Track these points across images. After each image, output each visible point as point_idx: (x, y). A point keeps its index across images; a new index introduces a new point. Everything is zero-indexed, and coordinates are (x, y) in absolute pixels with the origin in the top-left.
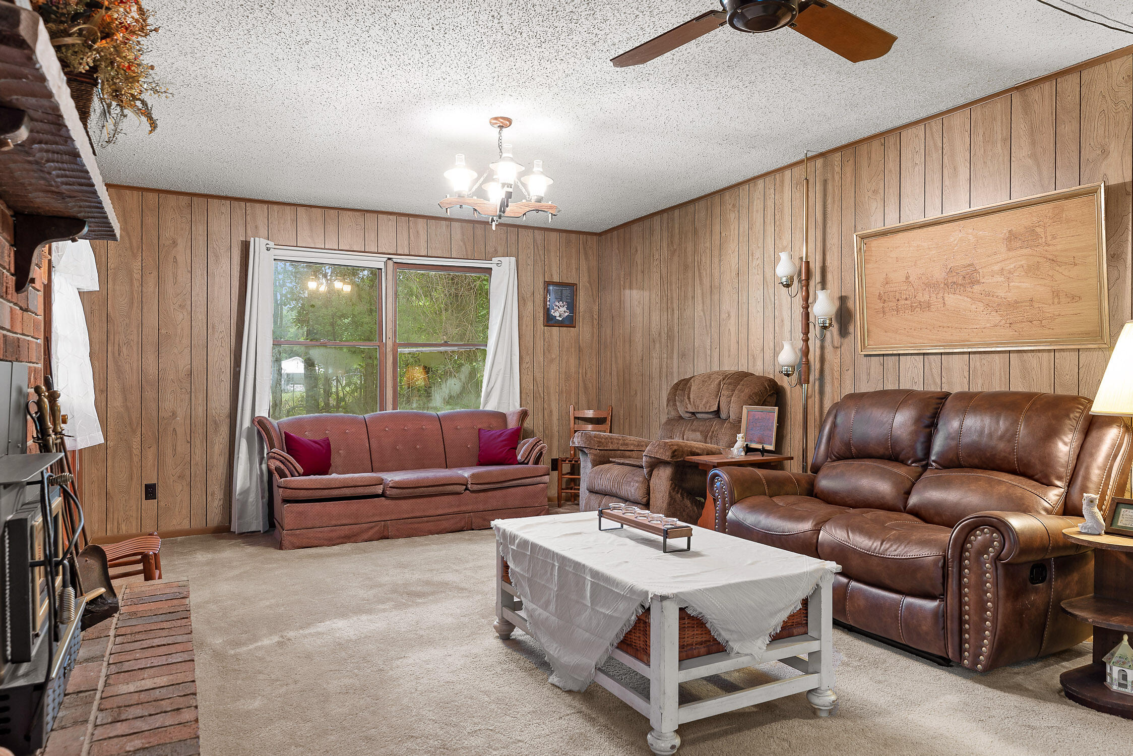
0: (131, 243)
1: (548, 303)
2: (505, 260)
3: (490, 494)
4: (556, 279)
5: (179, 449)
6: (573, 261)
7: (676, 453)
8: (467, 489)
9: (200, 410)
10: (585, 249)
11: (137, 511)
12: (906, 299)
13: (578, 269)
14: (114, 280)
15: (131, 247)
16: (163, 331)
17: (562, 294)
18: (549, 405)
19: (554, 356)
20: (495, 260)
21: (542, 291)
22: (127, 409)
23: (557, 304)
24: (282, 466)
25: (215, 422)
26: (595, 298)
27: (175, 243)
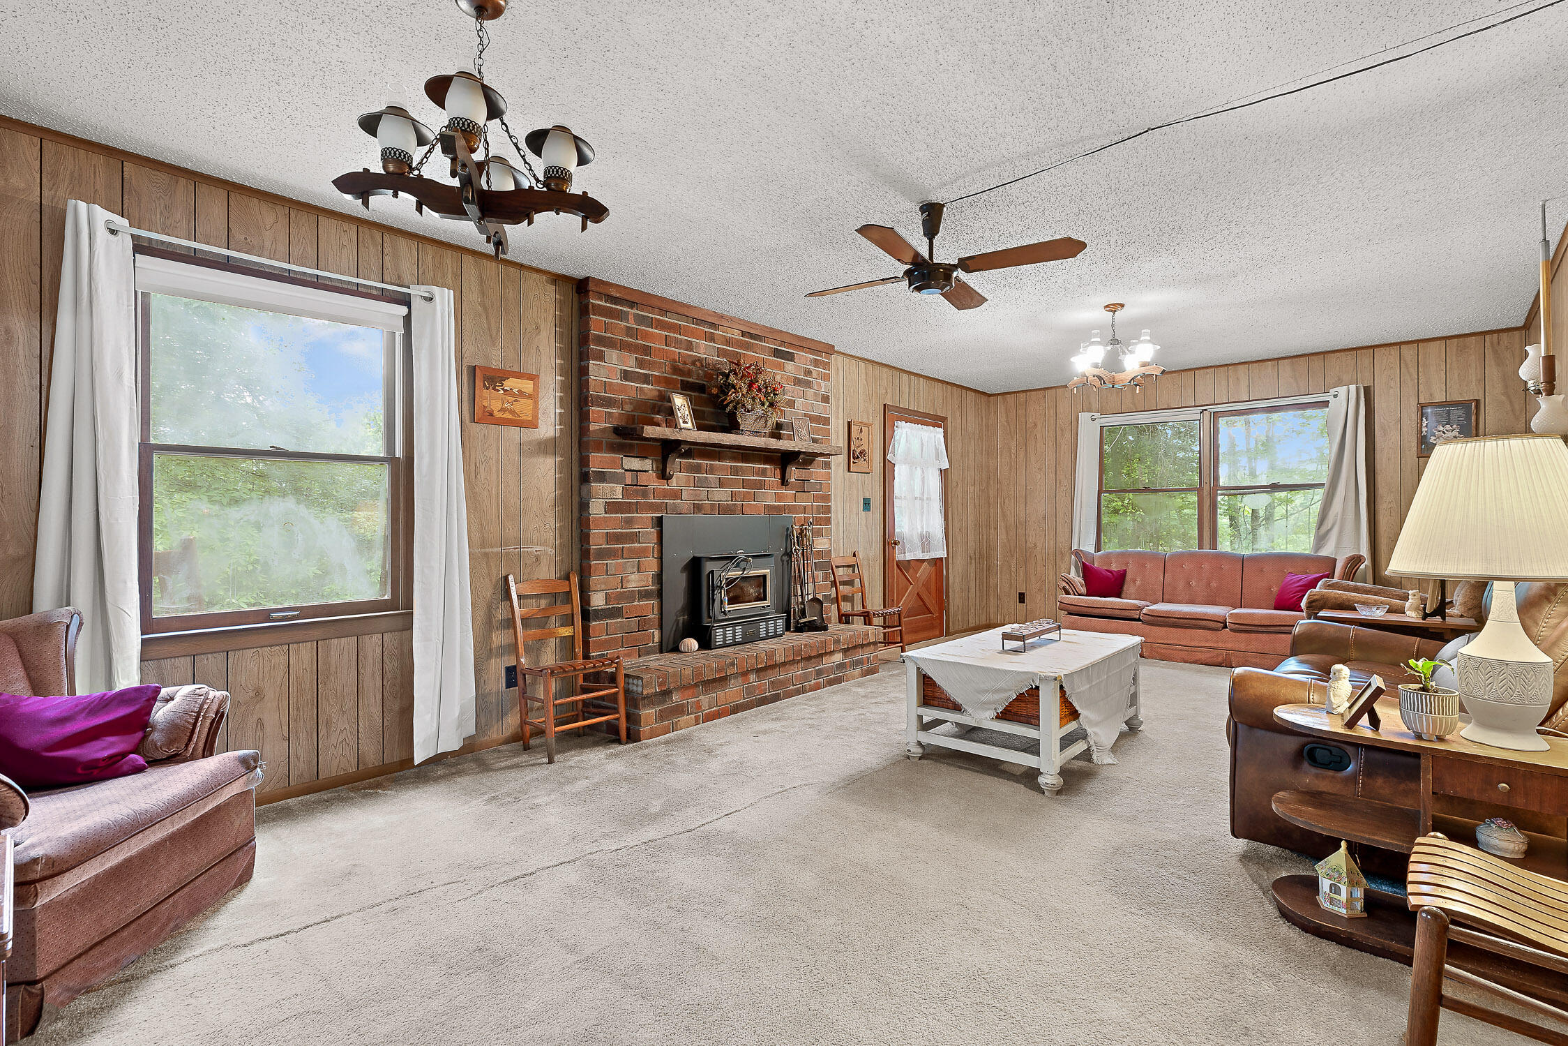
1: (1424, 429)
2: (1342, 390)
3: (1253, 635)
4: (1439, 398)
5: (1038, 569)
6: (1472, 371)
8: (1225, 627)
9: (1052, 543)
10: (1495, 352)
11: (1014, 610)
13: (1481, 380)
14: (1001, 456)
15: (1010, 432)
16: (1028, 488)
17: (1449, 416)
20: (1332, 391)
21: (1414, 417)
23: (1441, 428)
26: (1517, 413)
27: (1036, 425)
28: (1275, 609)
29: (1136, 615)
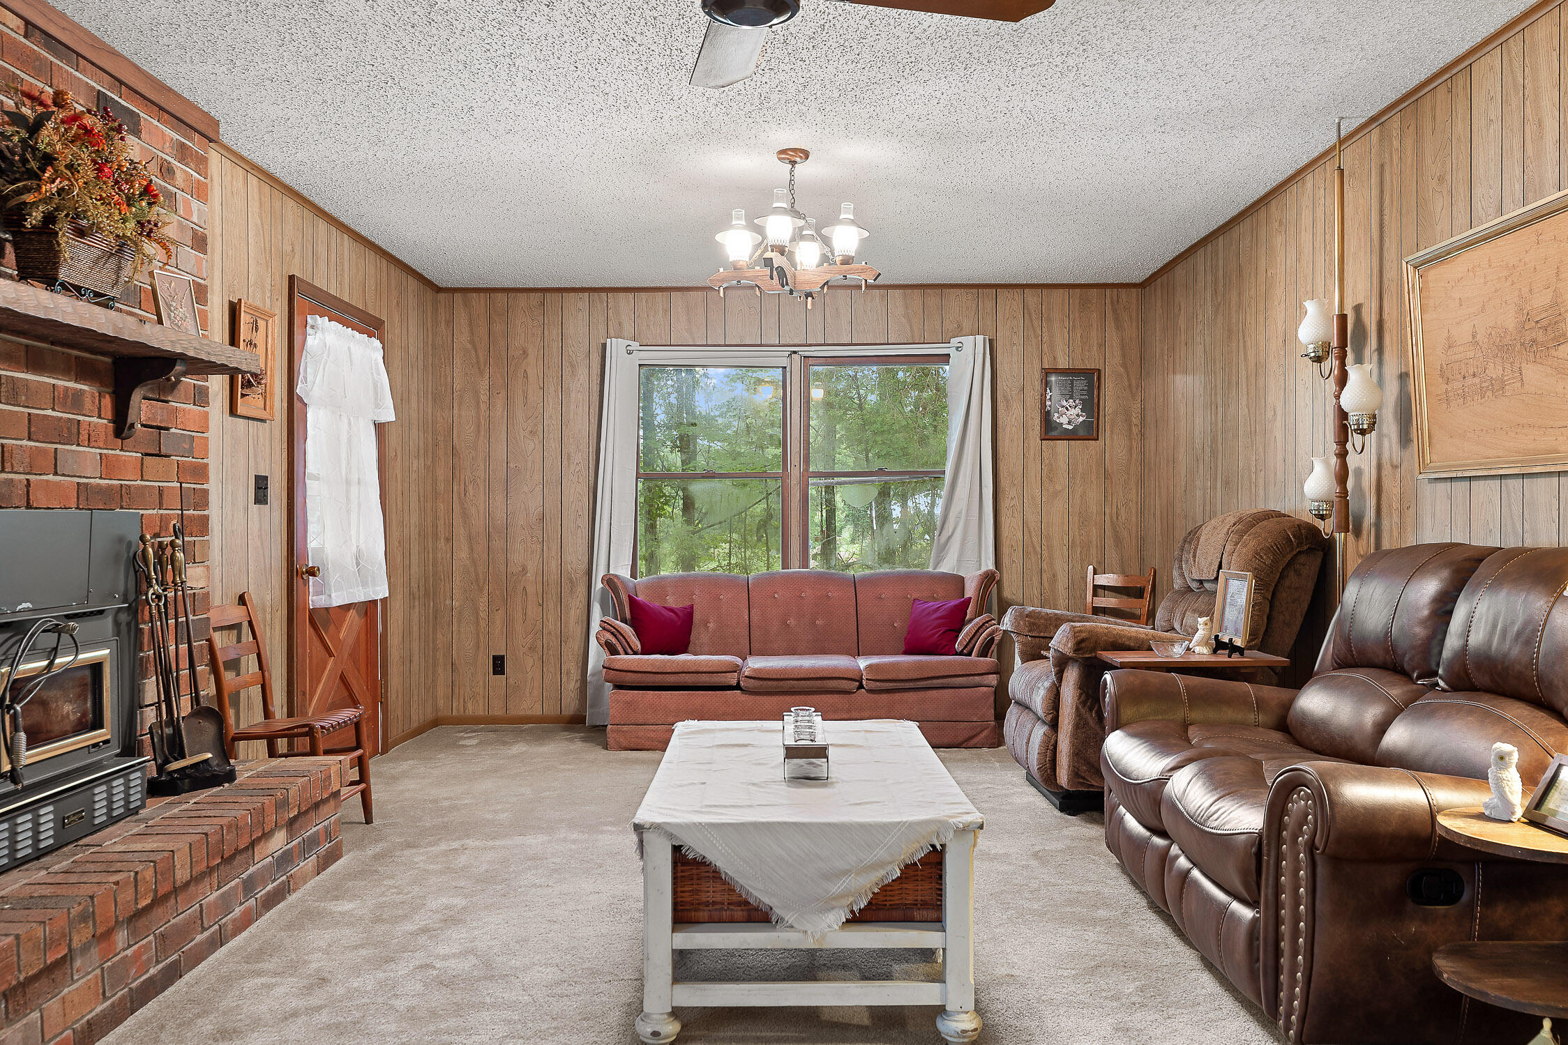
0: (477, 357)
1: (1048, 403)
2: (968, 341)
3: (897, 696)
4: (1063, 363)
5: (529, 612)
6: (1094, 333)
7: (1083, 645)
8: (861, 686)
9: (554, 565)
10: (1115, 311)
11: (485, 688)
12: (1474, 375)
13: (1102, 345)
14: (460, 404)
15: (478, 362)
16: (512, 465)
17: (1072, 387)
18: (1051, 565)
19: (1058, 487)
20: (954, 341)
21: (1037, 384)
22: (474, 562)
23: (1064, 403)
24: (614, 640)
25: (571, 581)
26: (1134, 390)
27: (525, 353)
28: (906, 653)
29: (732, 679)
